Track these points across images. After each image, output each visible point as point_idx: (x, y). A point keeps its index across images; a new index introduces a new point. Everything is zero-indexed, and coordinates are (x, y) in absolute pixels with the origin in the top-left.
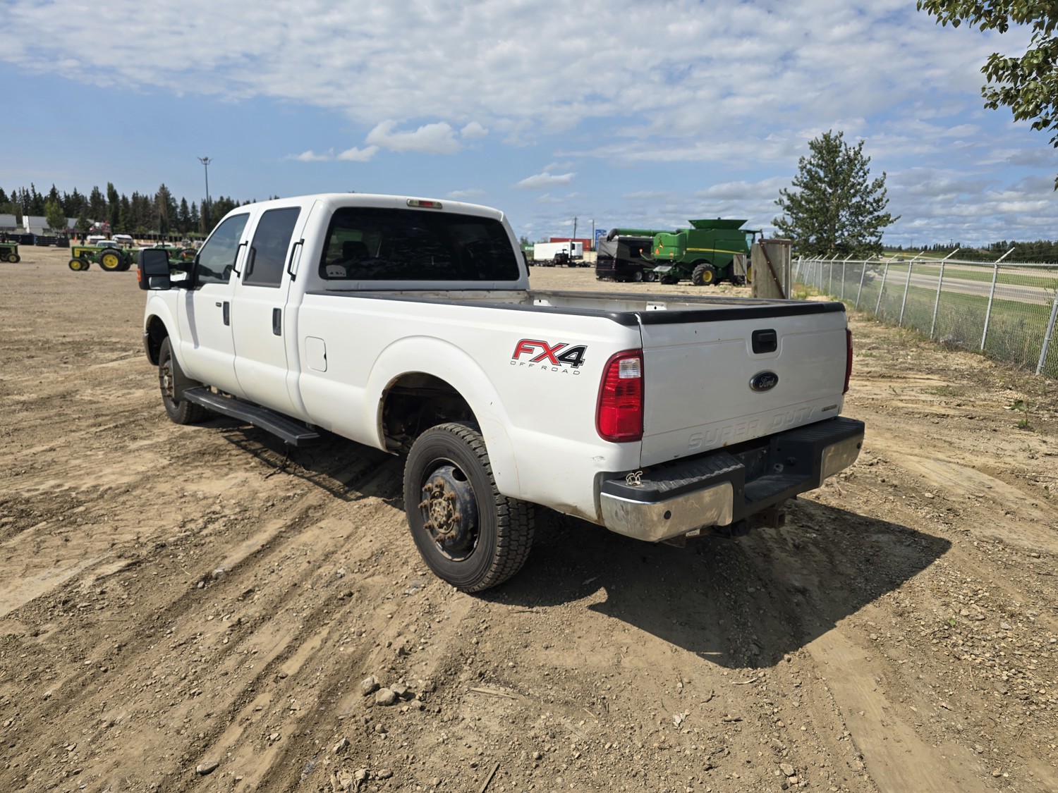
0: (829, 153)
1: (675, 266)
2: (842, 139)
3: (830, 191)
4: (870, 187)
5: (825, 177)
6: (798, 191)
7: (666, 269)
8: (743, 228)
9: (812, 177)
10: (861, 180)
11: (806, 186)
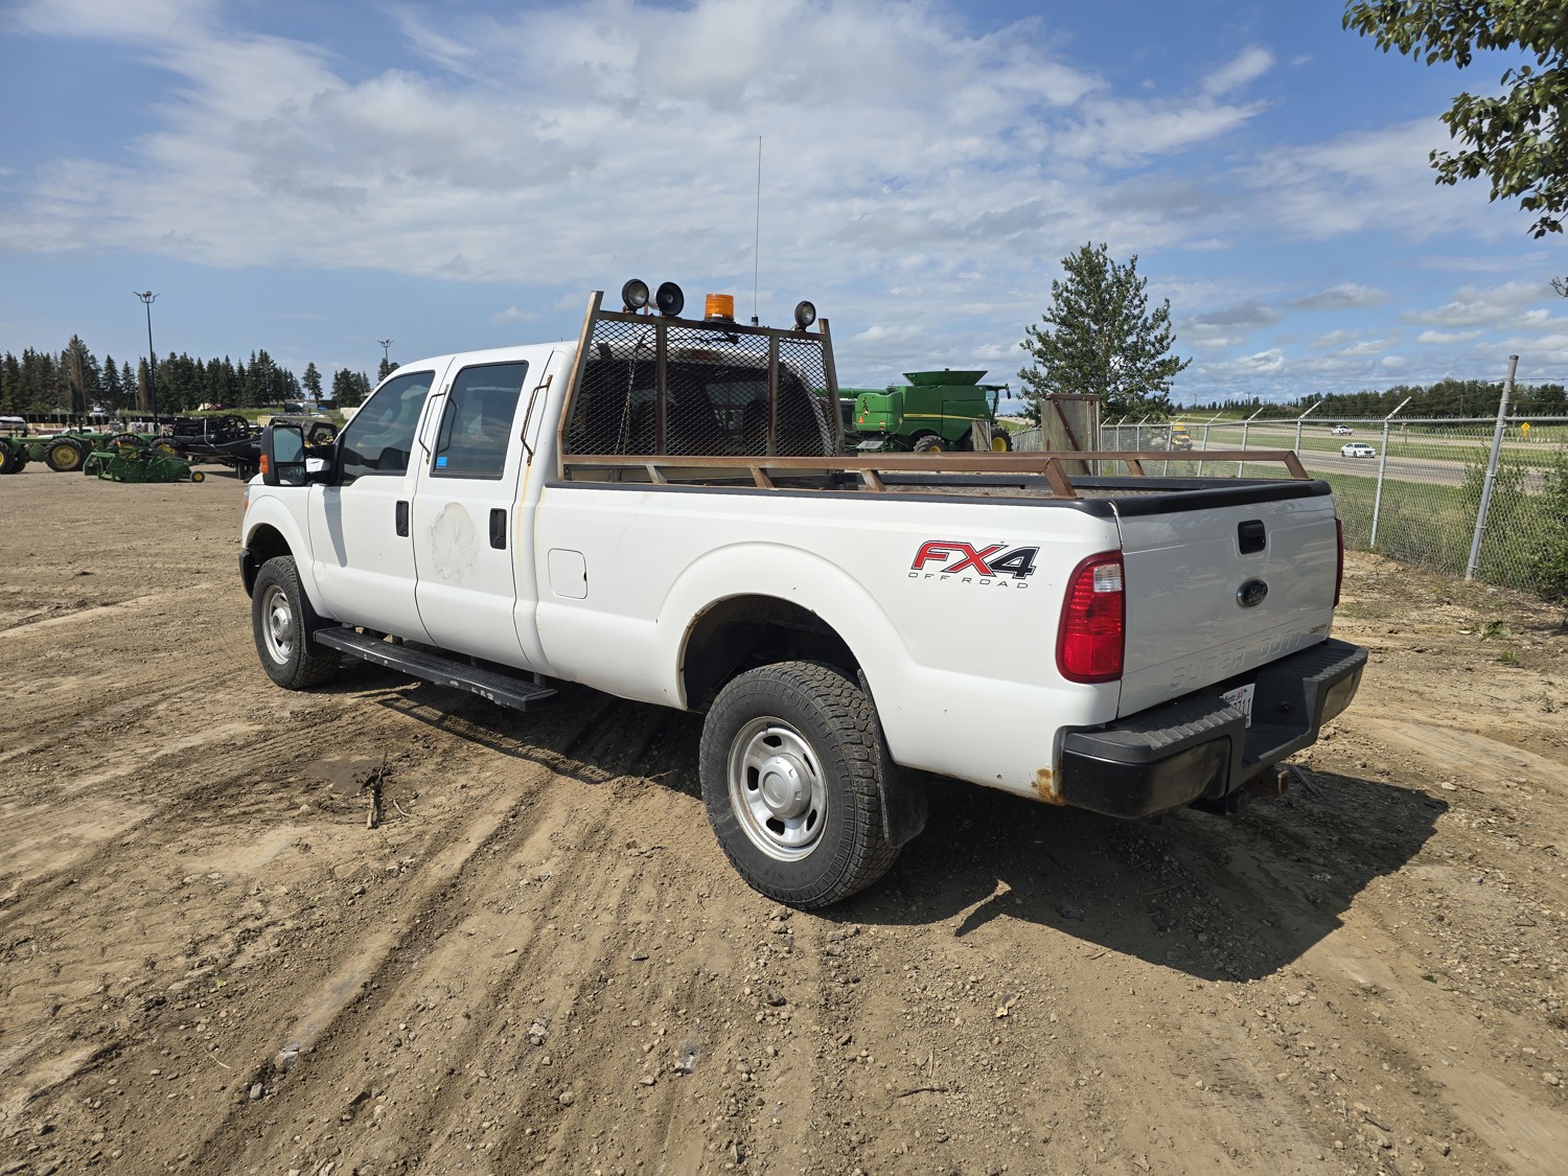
0: (1091, 274)
1: (888, 440)
2: (1106, 253)
3: (1096, 327)
4: (1150, 321)
5: (1088, 309)
6: (1052, 329)
8: (981, 382)
9: (1070, 308)
10: (1136, 312)
11: (1063, 322)
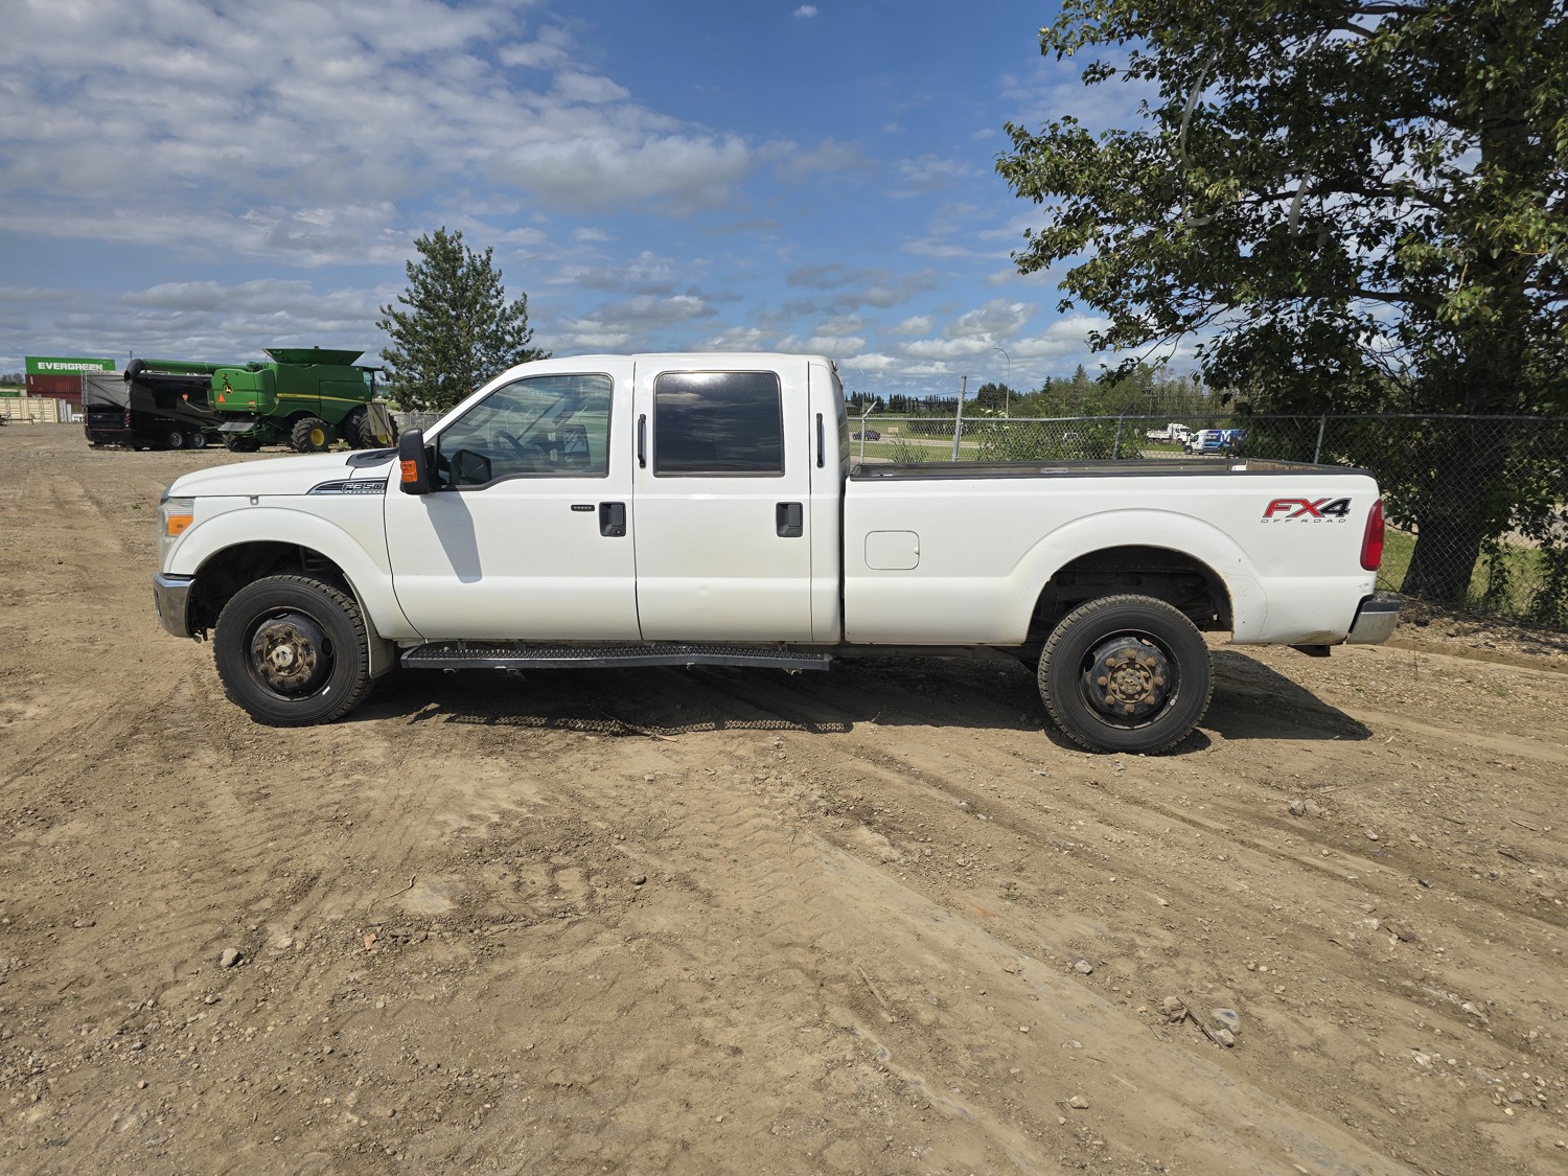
1: (260, 422)
2: (461, 241)
4: (508, 312)
5: (444, 293)
7: (245, 427)
8: (358, 362)
9: (427, 292)
10: (494, 302)
11: (422, 305)
